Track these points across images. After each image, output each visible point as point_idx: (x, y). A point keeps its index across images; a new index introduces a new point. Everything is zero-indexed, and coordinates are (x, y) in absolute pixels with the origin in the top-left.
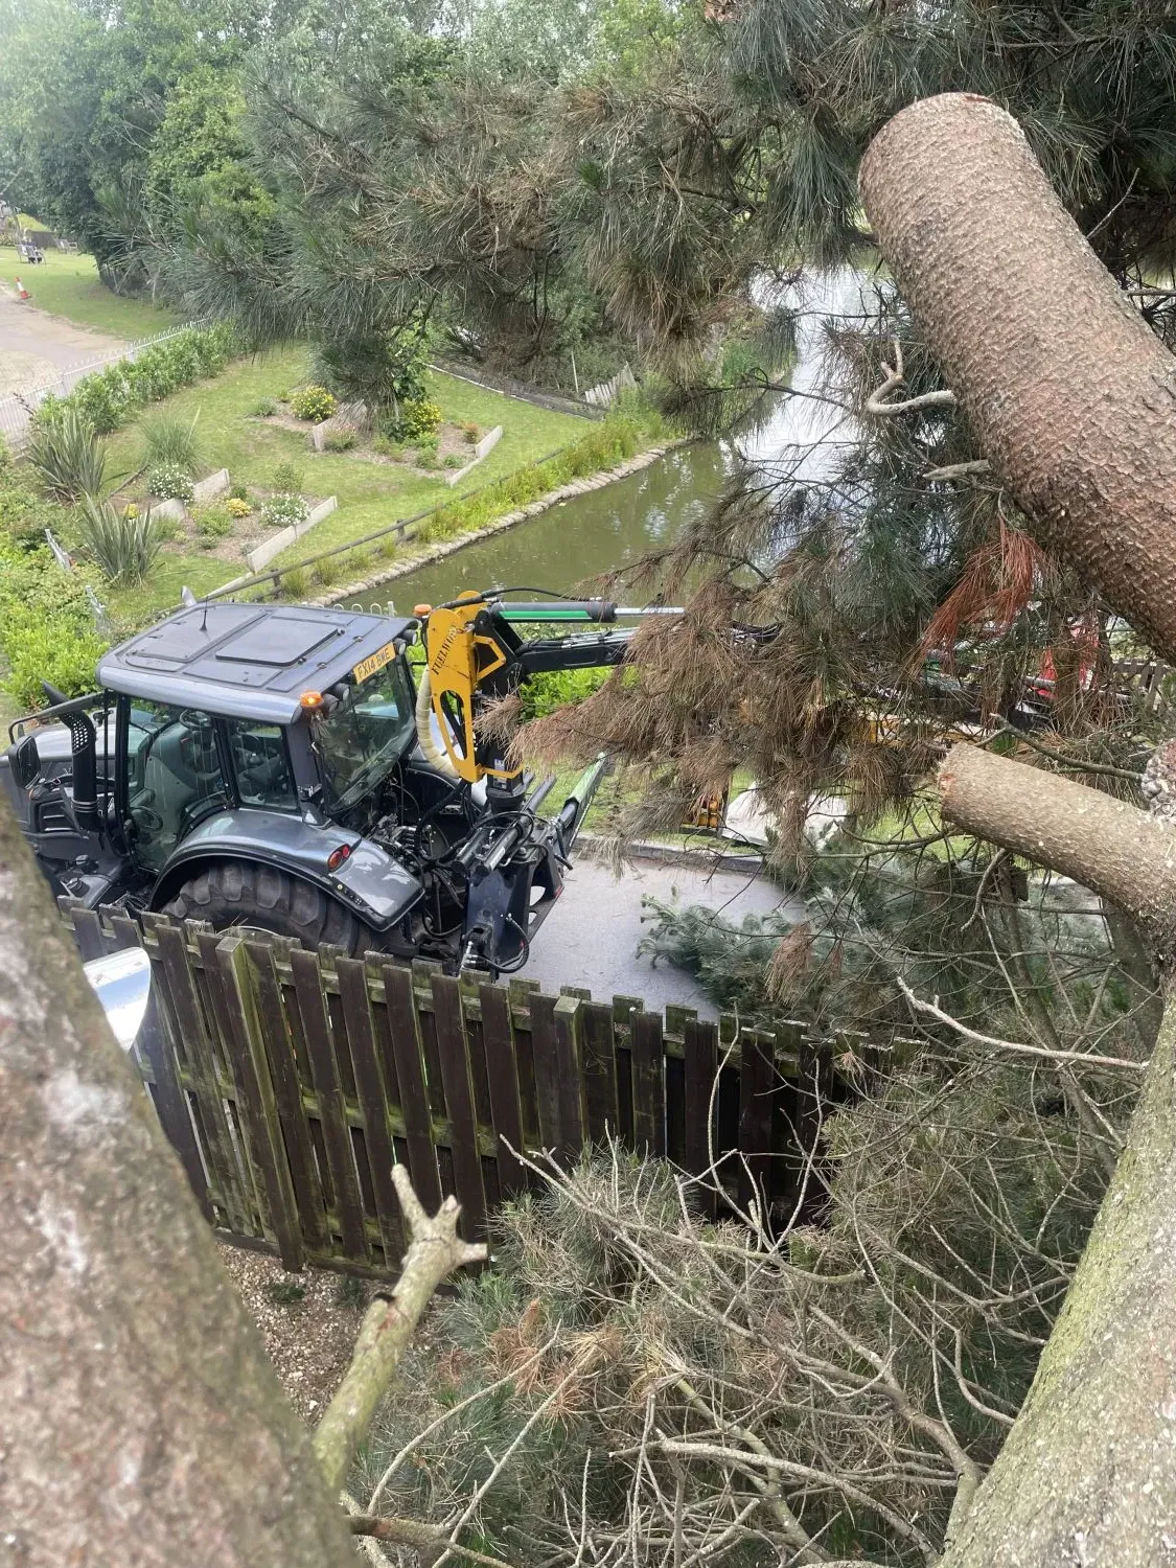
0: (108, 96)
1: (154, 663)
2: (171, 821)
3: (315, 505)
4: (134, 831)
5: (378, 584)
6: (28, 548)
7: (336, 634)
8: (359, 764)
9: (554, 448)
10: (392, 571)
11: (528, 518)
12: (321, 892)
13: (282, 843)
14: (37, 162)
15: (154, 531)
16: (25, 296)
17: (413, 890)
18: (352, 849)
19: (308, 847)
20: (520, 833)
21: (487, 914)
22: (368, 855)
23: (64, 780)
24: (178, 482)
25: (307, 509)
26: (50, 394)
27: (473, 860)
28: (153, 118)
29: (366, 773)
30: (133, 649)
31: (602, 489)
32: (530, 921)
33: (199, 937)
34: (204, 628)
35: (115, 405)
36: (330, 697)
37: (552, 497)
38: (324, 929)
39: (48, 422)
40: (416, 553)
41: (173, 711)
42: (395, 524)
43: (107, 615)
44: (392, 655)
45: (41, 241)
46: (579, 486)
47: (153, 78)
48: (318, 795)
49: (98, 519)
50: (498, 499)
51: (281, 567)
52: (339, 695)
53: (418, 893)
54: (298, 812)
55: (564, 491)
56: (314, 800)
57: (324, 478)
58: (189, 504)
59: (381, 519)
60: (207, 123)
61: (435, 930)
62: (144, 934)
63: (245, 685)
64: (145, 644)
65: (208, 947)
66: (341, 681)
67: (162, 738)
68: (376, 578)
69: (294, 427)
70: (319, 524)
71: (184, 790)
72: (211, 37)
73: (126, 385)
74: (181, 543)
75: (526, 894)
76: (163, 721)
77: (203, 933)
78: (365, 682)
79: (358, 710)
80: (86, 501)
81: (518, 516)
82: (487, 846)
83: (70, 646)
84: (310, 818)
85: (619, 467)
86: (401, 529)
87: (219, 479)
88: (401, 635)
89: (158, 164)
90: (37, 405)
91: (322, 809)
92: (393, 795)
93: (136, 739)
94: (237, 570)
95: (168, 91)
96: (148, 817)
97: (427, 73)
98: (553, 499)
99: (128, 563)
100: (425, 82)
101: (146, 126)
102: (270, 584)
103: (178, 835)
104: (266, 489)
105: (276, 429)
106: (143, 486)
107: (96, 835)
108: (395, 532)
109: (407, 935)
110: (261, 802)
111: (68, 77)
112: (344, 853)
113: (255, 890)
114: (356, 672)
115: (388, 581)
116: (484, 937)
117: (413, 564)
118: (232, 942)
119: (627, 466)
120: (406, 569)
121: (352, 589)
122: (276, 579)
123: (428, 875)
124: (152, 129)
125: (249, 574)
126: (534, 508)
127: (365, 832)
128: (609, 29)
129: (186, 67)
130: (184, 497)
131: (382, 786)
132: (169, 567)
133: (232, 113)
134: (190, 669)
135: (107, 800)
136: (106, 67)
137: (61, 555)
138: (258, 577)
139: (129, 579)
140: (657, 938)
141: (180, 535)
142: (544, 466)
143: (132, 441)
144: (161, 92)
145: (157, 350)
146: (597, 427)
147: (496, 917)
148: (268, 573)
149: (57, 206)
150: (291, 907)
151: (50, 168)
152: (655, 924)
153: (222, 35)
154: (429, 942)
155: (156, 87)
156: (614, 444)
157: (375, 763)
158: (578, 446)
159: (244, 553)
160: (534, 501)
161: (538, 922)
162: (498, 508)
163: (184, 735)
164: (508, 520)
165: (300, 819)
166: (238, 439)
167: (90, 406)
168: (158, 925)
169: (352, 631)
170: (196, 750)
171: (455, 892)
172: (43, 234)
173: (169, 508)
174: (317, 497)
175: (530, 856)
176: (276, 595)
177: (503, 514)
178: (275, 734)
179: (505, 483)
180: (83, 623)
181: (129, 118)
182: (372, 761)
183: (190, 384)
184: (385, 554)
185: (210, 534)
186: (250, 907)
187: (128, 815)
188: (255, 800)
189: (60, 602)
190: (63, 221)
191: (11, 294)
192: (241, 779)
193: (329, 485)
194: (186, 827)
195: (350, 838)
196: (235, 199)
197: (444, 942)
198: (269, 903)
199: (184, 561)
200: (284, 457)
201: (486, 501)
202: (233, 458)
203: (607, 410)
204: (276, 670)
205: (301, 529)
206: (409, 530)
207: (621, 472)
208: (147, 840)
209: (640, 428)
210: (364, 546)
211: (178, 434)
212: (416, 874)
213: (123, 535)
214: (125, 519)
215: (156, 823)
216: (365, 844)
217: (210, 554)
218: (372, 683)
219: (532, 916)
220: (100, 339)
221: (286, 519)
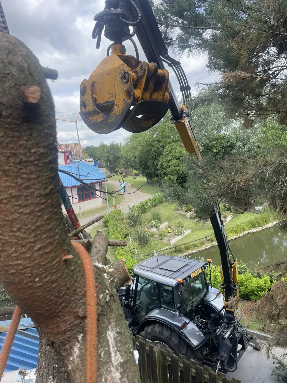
0: (153, 149)
1: (146, 268)
2: (145, 309)
3: (186, 231)
4: (136, 310)
5: (200, 251)
6: (125, 237)
7: (187, 265)
8: (191, 300)
9: (247, 220)
10: (204, 248)
11: (239, 237)
12: (179, 335)
13: (170, 319)
14: (138, 161)
15: (150, 235)
16: (132, 185)
17: (203, 339)
18: (187, 324)
19: (176, 321)
20: (235, 328)
21: (224, 352)
22: (191, 326)
23: (123, 295)
24: (157, 224)
25: (184, 232)
26: (134, 205)
27: (220, 334)
28: (161, 152)
29: (193, 302)
30: (141, 265)
31: (260, 231)
32: (237, 356)
33: (149, 345)
34: (157, 261)
35: (146, 207)
36: (184, 281)
37: (246, 232)
38: (179, 346)
39: (133, 211)
40: (210, 244)
41: (149, 281)
42: (205, 236)
43: (138, 254)
44: (201, 271)
45: (137, 175)
46: (253, 230)
47: (163, 145)
48: (180, 307)
49: (139, 231)
50: (231, 232)
51: (177, 245)
52: (187, 281)
53: (204, 340)
54: (175, 311)
55: (249, 231)
56: (179, 308)
57: (189, 225)
58: (159, 229)
59: (201, 235)
60: (172, 153)
61: (210, 352)
62: (136, 341)
63: (165, 276)
64: (144, 264)
65: (151, 348)
66: (187, 277)
67: (145, 287)
68: (199, 249)
69: (183, 213)
70: (187, 235)
71: (149, 301)
72: (174, 137)
73: (149, 203)
74: (156, 238)
75: (236, 347)
76: (146, 282)
77: (150, 344)
78: (194, 278)
79: (192, 285)
80: (137, 227)
81: (236, 237)
82: (225, 331)
83: (130, 261)
84: (177, 313)
85: (265, 226)
86: (206, 238)
87: (166, 224)
88: (203, 266)
89: (161, 161)
90: (131, 207)
91: (180, 311)
92: (200, 310)
93: (140, 286)
94: (166, 245)
95: (165, 147)
96: (140, 307)
97: (219, 141)
98: (246, 233)
99: (144, 242)
100: (219, 143)
101: (160, 154)
102: (174, 249)
103: (146, 312)
104: (175, 227)
105: (179, 213)
106: (149, 225)
107: (128, 310)
108: (205, 239)
109: (202, 353)
110: (166, 307)
111: (146, 146)
112: (185, 324)
113: (162, 332)
114: (191, 275)
115: (202, 250)
116: (223, 359)
117: (209, 247)
118: (157, 349)
119: (267, 226)
120: (207, 248)
121: (193, 252)
122: (176, 248)
123: (208, 335)
124: (161, 154)
125: (170, 246)
126: (241, 235)
127: (192, 319)
128: (262, 130)
129: (169, 143)
130: (157, 228)
131: (197, 307)
132: (153, 243)
133: (177, 151)
134: (153, 270)
135: (131, 301)
136: (154, 143)
137: (131, 240)
138: (172, 247)
139: (144, 245)
140: (278, 370)
141: (156, 236)
142: (244, 225)
143: (149, 215)
144: (164, 147)
145: (156, 196)
146: (259, 216)
147: (227, 353)
148: (174, 246)
149: (141, 169)
150: (171, 339)
151: (141, 162)
152: (278, 365)
153: (176, 136)
154: (208, 356)
155: (163, 147)
156: (263, 220)
157: (195, 300)
158: (253, 220)
159: (169, 241)
160: (241, 233)
161: (240, 356)
162: (232, 234)
163: (150, 287)
164: (234, 237)
165: (175, 313)
166: (171, 215)
167: (141, 208)
168: (140, 339)
169: (191, 264)
170: (152, 291)
171: (216, 342)
172: (137, 173)
173: (154, 230)
174: (187, 229)
175: (238, 335)
176: (175, 252)
177: (232, 236)
178: (171, 289)
179: (233, 228)
180: (133, 256)
181: (157, 152)
182: (194, 300)
183: (162, 203)
184: (202, 244)
185: (162, 236)
186: (161, 337)
187: (135, 306)
188: (164, 306)
189: (129, 250)
190: (141, 171)
191: (130, 185)
192: (162, 300)
193: (190, 226)
194: (149, 311)
195: (187, 321)
196: (176, 167)
197: (212, 357)
198: (165, 336)
199: (156, 242)
200: (180, 220)
201: (228, 232)
202: (169, 219)
203: (261, 212)
204: (172, 273)
205: (182, 236)
206: (208, 238)
207: (265, 227)
208: (139, 313)
209: (270, 217)
210: (197, 241)
211: (158, 214)
212: (204, 334)
213: (144, 235)
214: (145, 231)
215: (141, 309)
216: (191, 323)
217: (161, 241)
218: (195, 278)
219: (238, 354)
220: (145, 194)
221: (179, 234)
